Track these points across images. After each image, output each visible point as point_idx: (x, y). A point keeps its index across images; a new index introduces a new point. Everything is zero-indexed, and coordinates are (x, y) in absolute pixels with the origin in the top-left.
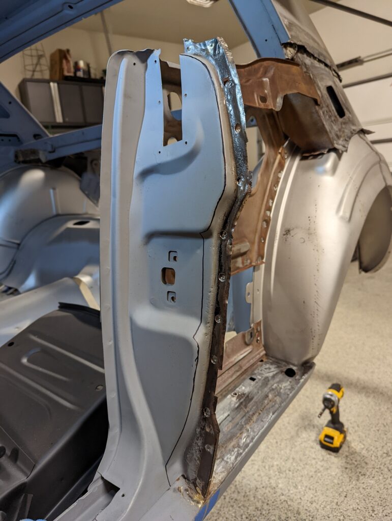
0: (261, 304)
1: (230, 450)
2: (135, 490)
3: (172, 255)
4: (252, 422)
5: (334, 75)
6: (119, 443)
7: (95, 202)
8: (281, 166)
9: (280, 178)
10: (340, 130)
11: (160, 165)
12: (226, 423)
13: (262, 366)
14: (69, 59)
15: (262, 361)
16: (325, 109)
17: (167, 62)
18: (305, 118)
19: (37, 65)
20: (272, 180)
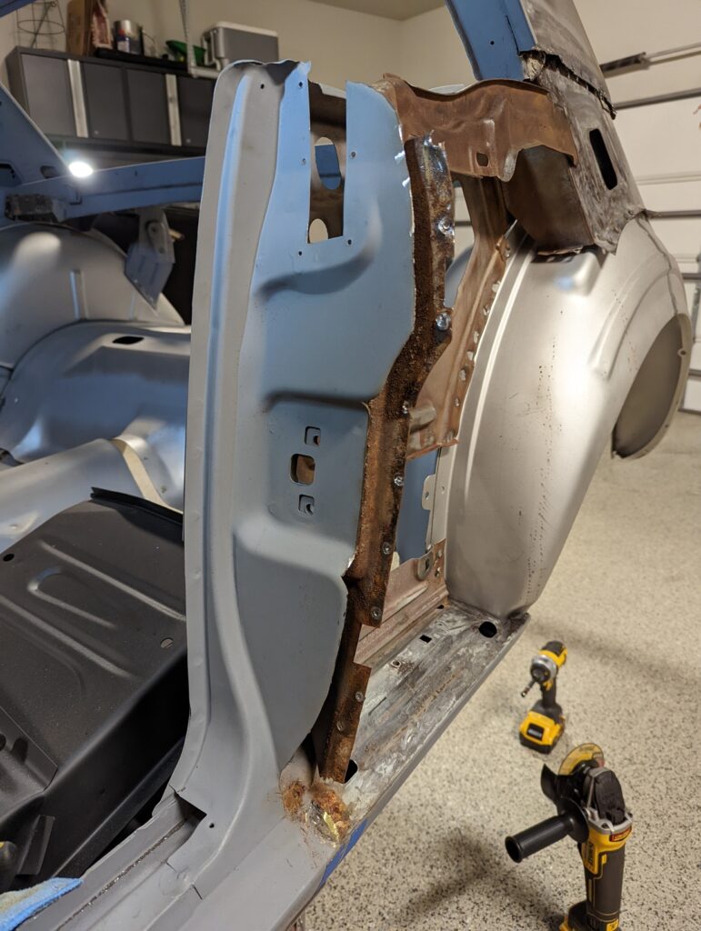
0: (447, 511)
1: (385, 756)
2: (233, 818)
3: (312, 433)
4: (422, 710)
5: (603, 108)
6: (204, 740)
7: (152, 299)
8: (498, 271)
9: (495, 294)
10: (606, 212)
11: (299, 275)
12: (381, 711)
13: (441, 615)
14: (105, 15)
15: (441, 607)
16: (584, 173)
17: (320, 84)
18: (547, 189)
19: (42, 21)
20: (481, 297)
